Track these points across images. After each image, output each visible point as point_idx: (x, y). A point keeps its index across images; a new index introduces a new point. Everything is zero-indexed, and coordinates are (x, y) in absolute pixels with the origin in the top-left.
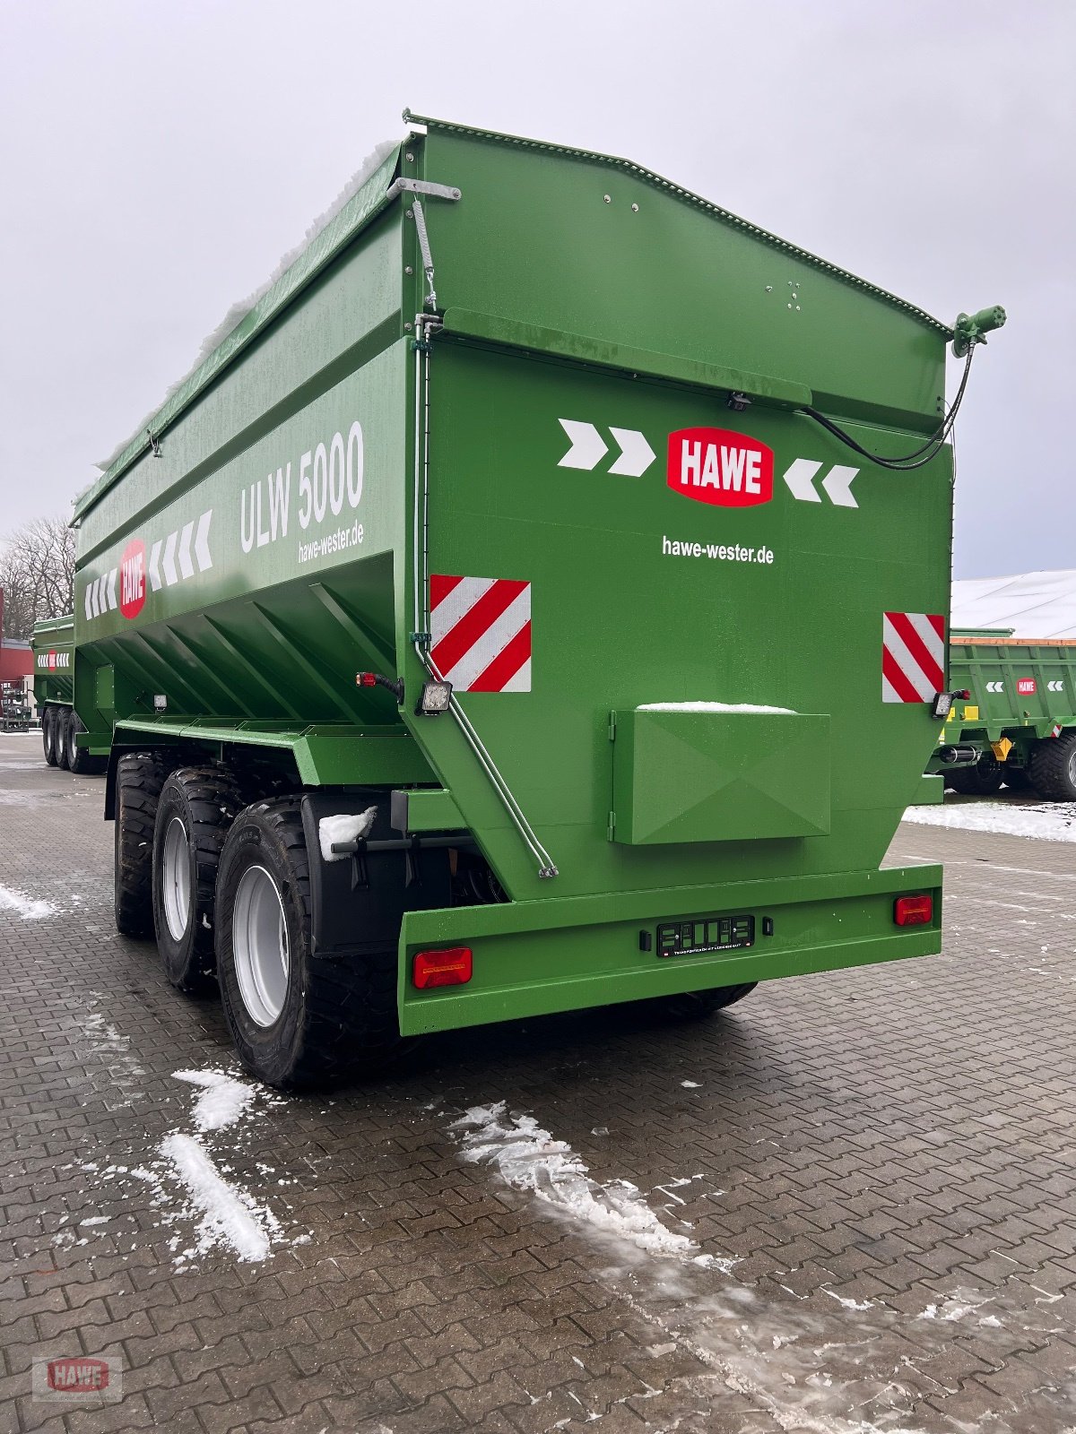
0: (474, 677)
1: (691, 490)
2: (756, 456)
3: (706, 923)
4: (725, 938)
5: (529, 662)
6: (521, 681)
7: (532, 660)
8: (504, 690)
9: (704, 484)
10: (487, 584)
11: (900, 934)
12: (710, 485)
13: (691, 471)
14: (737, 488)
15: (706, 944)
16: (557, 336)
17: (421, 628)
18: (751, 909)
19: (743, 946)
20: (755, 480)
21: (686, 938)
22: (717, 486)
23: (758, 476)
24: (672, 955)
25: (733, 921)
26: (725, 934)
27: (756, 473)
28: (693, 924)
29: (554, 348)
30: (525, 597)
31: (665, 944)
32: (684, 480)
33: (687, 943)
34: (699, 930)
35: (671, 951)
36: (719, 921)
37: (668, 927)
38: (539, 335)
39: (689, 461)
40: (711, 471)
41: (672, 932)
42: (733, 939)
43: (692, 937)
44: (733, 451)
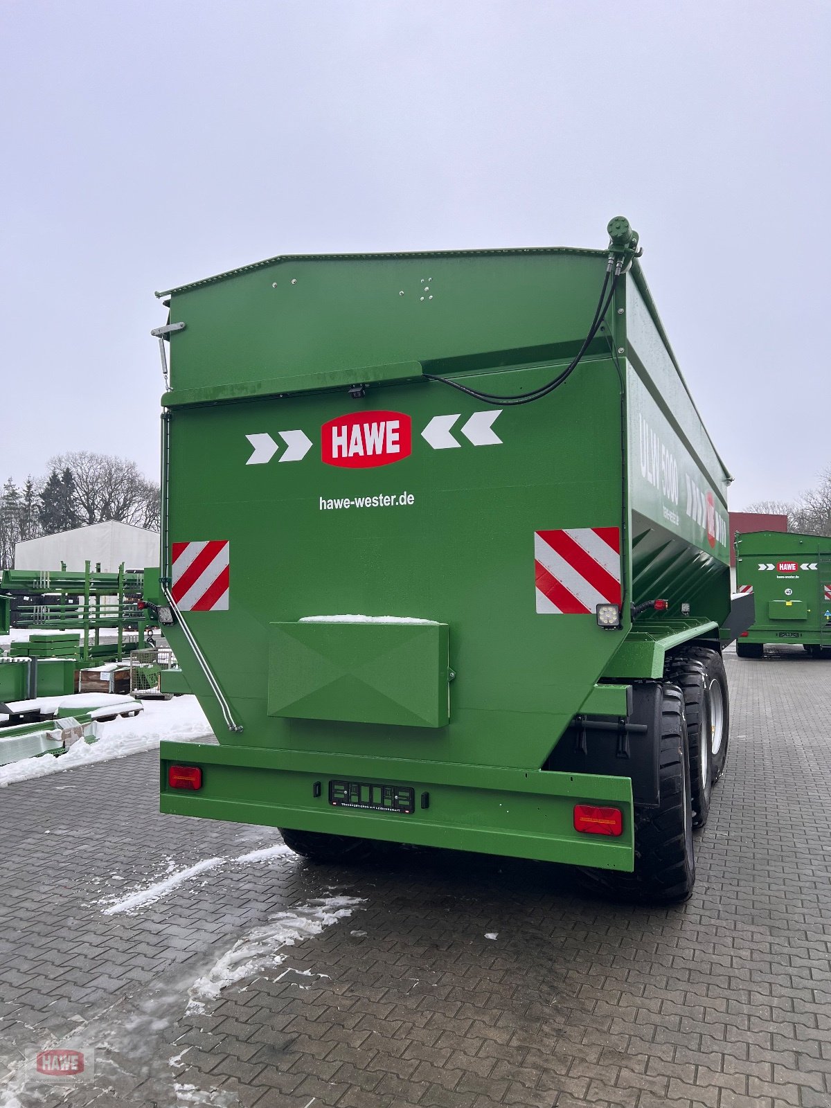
0: (195, 602)
1: (341, 461)
2: (395, 424)
3: (371, 787)
4: (388, 802)
5: (227, 592)
6: (223, 603)
7: (230, 590)
8: (213, 608)
9: (351, 455)
10: (203, 544)
11: (580, 839)
12: (356, 454)
13: (340, 448)
14: (379, 451)
15: (371, 803)
16: (222, 389)
17: (165, 574)
18: (411, 782)
19: (403, 811)
20: (394, 443)
21: (353, 795)
22: (361, 454)
23: (397, 439)
24: (339, 804)
25: (396, 790)
26: (388, 798)
27: (396, 437)
28: (359, 786)
29: (221, 397)
30: (226, 549)
31: (336, 796)
32: (335, 455)
33: (354, 799)
34: (365, 792)
35: (339, 802)
36: (383, 788)
37: (340, 783)
38: (212, 392)
39: (337, 441)
40: (356, 444)
41: (342, 788)
42: (395, 805)
43: (359, 796)
44: (375, 425)
